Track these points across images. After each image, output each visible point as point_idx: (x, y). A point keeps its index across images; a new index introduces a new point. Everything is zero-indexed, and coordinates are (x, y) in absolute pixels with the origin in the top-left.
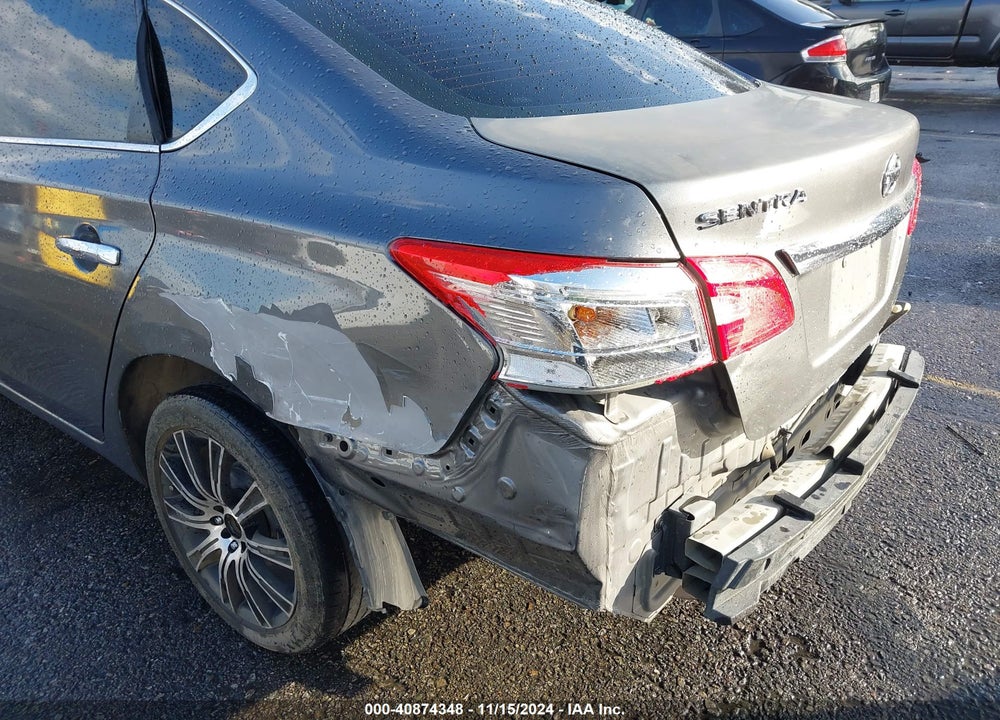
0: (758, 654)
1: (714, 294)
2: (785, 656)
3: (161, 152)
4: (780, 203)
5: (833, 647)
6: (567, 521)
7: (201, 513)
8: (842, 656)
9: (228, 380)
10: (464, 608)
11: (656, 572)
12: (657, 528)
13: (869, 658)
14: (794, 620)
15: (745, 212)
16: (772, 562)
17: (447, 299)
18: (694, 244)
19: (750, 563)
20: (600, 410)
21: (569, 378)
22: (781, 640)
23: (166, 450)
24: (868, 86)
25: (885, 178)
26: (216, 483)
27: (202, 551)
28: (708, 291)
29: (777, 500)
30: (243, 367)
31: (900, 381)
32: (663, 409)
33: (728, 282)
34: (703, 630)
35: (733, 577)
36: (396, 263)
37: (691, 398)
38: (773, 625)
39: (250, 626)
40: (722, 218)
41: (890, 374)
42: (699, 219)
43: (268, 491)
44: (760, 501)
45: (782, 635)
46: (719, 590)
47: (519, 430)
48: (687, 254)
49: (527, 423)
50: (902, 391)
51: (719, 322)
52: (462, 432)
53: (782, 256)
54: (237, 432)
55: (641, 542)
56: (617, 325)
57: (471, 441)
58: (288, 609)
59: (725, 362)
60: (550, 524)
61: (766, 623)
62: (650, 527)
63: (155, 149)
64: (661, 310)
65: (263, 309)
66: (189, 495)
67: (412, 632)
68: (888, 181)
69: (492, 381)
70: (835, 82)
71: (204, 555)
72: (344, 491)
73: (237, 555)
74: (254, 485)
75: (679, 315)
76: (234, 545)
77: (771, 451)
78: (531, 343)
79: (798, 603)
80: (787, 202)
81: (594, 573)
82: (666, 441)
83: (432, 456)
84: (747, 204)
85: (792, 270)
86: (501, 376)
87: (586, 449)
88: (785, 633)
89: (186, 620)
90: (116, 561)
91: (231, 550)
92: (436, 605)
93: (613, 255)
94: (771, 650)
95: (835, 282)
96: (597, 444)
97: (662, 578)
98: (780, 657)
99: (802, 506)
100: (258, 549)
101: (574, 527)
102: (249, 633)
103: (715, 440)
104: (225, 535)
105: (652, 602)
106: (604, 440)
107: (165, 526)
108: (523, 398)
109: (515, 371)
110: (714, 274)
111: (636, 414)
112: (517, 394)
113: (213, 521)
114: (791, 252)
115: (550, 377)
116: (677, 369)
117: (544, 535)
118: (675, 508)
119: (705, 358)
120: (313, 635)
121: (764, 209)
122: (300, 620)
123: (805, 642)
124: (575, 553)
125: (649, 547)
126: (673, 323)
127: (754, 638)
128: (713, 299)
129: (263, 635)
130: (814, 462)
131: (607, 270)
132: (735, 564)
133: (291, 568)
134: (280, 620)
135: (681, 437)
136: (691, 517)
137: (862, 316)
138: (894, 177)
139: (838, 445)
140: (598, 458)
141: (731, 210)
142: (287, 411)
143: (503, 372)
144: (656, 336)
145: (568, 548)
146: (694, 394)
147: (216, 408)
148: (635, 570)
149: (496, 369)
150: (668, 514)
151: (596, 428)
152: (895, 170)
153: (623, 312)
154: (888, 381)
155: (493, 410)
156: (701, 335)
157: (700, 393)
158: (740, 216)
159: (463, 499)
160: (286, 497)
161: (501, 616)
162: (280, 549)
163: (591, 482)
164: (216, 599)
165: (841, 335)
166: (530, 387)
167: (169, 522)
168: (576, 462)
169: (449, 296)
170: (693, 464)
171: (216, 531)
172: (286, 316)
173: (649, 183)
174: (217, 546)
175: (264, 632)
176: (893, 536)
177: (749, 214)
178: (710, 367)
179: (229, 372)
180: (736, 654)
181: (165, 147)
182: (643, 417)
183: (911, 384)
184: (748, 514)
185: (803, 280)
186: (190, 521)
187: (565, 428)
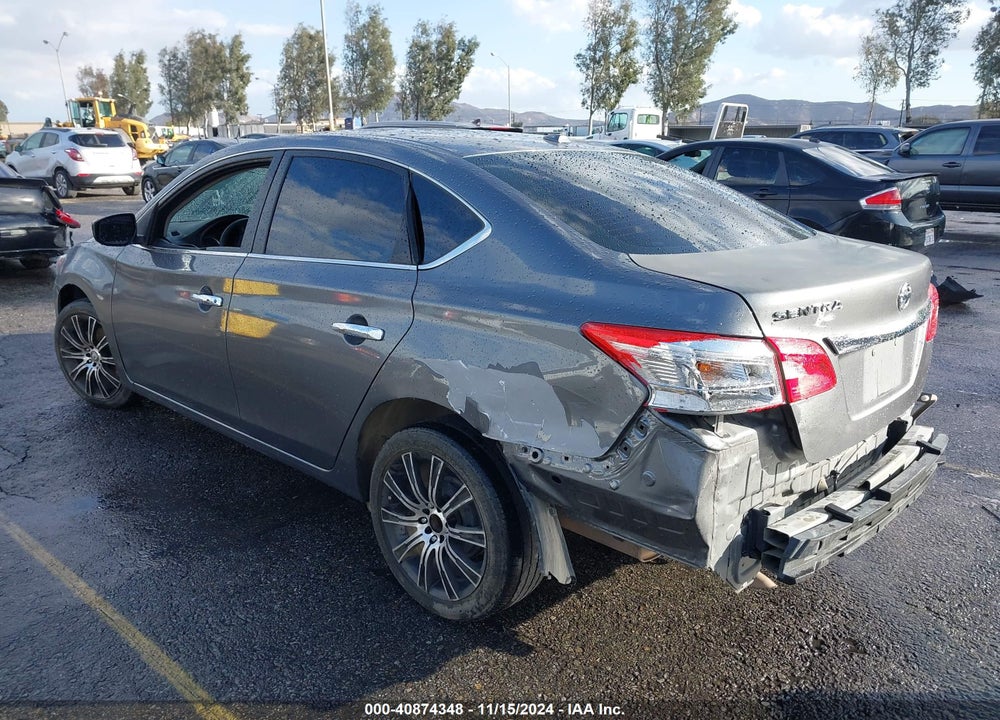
0: (820, 649)
1: (784, 360)
2: (840, 650)
3: (418, 270)
4: (824, 309)
5: (878, 648)
6: (688, 498)
7: (412, 514)
8: (884, 653)
9: (457, 414)
10: (591, 606)
11: (743, 555)
12: (745, 522)
13: (906, 656)
14: (848, 629)
15: (803, 313)
16: (824, 545)
17: (616, 357)
18: (771, 330)
19: (808, 541)
20: (712, 429)
21: (694, 405)
22: (837, 641)
23: (392, 469)
24: (923, 230)
25: (899, 298)
26: (433, 487)
27: (407, 545)
28: (780, 358)
29: (828, 509)
30: (471, 405)
31: (926, 449)
32: (749, 435)
33: (793, 353)
34: (775, 630)
35: (796, 551)
36: (584, 336)
37: (768, 430)
38: (831, 631)
39: (439, 601)
40: (788, 315)
41: (918, 444)
42: (774, 315)
43: (474, 490)
44: (818, 510)
45: (837, 637)
46: (787, 559)
47: (659, 441)
48: (767, 335)
49: (665, 435)
50: (927, 456)
51: (787, 377)
52: (620, 443)
53: (826, 341)
54: (456, 449)
55: (734, 529)
56: (724, 376)
57: (626, 449)
58: (475, 580)
59: (791, 404)
60: (677, 502)
61: (825, 629)
62: (740, 520)
63: (414, 268)
64: (751, 367)
65: (490, 366)
66: (407, 500)
67: (553, 618)
68: (902, 300)
69: (644, 407)
70: (891, 227)
71: (409, 548)
72: (531, 488)
73: (436, 546)
74: (464, 486)
75: (763, 371)
76: (435, 538)
77: (825, 484)
78: (667, 382)
79: (851, 619)
80: (829, 308)
81: (704, 537)
82: (753, 456)
83: (597, 460)
84: (803, 308)
85: (835, 351)
86: (650, 404)
87: (703, 452)
88: (840, 637)
89: (386, 601)
90: (328, 562)
91: (432, 542)
92: (570, 603)
93: (723, 333)
94: (829, 647)
95: (866, 364)
96: (710, 449)
97: (748, 561)
98: (836, 652)
99: (847, 514)
100: (460, 534)
101: (694, 502)
102: (438, 608)
103: (785, 464)
104: (428, 531)
105: (740, 577)
106: (714, 447)
107: (376, 528)
108: (663, 419)
109: (659, 400)
110: (785, 349)
111: (735, 434)
112: (659, 416)
113: (420, 521)
114: (832, 339)
115: (682, 404)
116: (760, 405)
117: (672, 510)
118: (757, 508)
119: (778, 400)
120: (494, 599)
121: (815, 312)
122: (485, 588)
123: (855, 643)
124: (693, 521)
125: (739, 533)
126: (759, 377)
127: (816, 638)
128: (783, 363)
129: (450, 607)
130: (856, 492)
131: (719, 341)
132: (798, 541)
133: (484, 546)
134: (467, 592)
135: (761, 456)
136: (768, 514)
137: (890, 393)
138: (906, 298)
139: (874, 482)
140: (710, 459)
141: (794, 311)
142: (497, 432)
143: (652, 401)
144: (748, 382)
145: (689, 518)
146: (771, 427)
147: (440, 435)
148: (729, 546)
149: (647, 398)
150: (752, 512)
151: (710, 440)
152: (907, 293)
153: (727, 368)
154: (917, 449)
155: (642, 427)
156: (775, 384)
157: (775, 427)
158: (799, 314)
159: (617, 488)
160: (488, 492)
161: (620, 612)
162: (478, 532)
163: (705, 474)
164: (413, 584)
165: (873, 403)
166: (669, 411)
167: (381, 523)
168: (696, 460)
169: (620, 355)
170: (769, 479)
171: (421, 528)
172: (507, 370)
173: (744, 293)
174: (421, 539)
175: (451, 605)
176: (930, 579)
177: (805, 314)
178: (781, 406)
179: (458, 407)
180: (802, 647)
181: (420, 267)
182: (739, 436)
183: (936, 452)
184: (807, 516)
185: (844, 360)
186: (403, 521)
187: (690, 438)
